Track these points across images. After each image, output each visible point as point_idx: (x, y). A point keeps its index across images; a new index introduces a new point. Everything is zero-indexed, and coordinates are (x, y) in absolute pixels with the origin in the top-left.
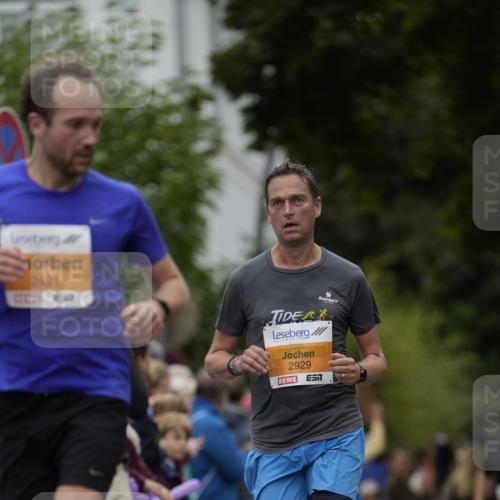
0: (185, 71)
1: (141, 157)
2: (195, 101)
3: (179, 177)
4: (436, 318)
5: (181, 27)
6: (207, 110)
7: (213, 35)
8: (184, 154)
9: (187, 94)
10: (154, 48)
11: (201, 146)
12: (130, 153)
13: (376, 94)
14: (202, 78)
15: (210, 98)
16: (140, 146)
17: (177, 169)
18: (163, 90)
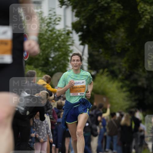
0: (66, 26)
2: (68, 34)
3: (64, 50)
4: (121, 84)
5: (65, 16)
6: (71, 35)
7: (72, 18)
8: (64, 45)
9: (67, 32)
10: (59, 21)
11: (69, 43)
13: (109, 33)
14: (70, 28)
15: (71, 33)
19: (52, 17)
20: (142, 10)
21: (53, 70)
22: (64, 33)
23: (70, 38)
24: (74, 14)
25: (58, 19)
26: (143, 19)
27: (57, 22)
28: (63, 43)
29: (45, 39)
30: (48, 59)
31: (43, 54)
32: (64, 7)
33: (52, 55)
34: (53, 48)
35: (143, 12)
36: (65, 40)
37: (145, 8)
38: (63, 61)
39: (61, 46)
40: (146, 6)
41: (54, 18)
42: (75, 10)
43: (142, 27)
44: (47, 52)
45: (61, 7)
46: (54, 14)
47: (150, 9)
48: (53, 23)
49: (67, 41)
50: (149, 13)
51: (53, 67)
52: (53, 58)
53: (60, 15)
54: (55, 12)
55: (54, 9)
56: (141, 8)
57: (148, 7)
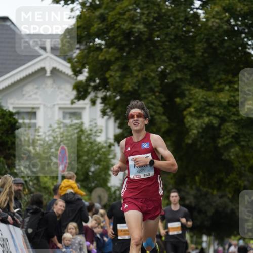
0: (108, 138)
1: (96, 158)
2: (110, 146)
3: (105, 164)
5: (107, 128)
6: (113, 148)
7: (115, 130)
8: (106, 158)
9: (108, 144)
10: (100, 132)
11: (111, 156)
12: (93, 158)
14: (112, 140)
15: (114, 145)
16: (96, 156)
17: (104, 162)
18: (102, 143)
19: (93, 129)
20: (189, 124)
21: (93, 185)
22: (105, 145)
23: (112, 151)
24: (117, 125)
25: (99, 131)
26: (190, 133)
27: (99, 134)
28: (104, 156)
29: (85, 152)
30: (87, 174)
31: (82, 168)
32: (106, 117)
33: (92, 169)
34: (93, 162)
35: (190, 126)
36: (107, 153)
37: (192, 123)
38: (103, 176)
39: (103, 159)
40: (193, 119)
41: (95, 129)
42: (118, 122)
43: (190, 141)
44: (87, 166)
45: (103, 118)
46: (94, 125)
47: (197, 123)
48: (94, 134)
49: (109, 155)
50: (196, 127)
51: (93, 182)
52: (93, 172)
53: (102, 126)
54: (96, 123)
55: (95, 119)
56: (188, 122)
57: (195, 121)
